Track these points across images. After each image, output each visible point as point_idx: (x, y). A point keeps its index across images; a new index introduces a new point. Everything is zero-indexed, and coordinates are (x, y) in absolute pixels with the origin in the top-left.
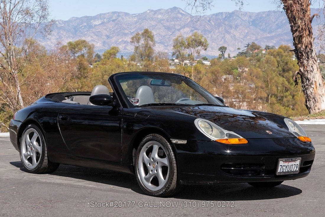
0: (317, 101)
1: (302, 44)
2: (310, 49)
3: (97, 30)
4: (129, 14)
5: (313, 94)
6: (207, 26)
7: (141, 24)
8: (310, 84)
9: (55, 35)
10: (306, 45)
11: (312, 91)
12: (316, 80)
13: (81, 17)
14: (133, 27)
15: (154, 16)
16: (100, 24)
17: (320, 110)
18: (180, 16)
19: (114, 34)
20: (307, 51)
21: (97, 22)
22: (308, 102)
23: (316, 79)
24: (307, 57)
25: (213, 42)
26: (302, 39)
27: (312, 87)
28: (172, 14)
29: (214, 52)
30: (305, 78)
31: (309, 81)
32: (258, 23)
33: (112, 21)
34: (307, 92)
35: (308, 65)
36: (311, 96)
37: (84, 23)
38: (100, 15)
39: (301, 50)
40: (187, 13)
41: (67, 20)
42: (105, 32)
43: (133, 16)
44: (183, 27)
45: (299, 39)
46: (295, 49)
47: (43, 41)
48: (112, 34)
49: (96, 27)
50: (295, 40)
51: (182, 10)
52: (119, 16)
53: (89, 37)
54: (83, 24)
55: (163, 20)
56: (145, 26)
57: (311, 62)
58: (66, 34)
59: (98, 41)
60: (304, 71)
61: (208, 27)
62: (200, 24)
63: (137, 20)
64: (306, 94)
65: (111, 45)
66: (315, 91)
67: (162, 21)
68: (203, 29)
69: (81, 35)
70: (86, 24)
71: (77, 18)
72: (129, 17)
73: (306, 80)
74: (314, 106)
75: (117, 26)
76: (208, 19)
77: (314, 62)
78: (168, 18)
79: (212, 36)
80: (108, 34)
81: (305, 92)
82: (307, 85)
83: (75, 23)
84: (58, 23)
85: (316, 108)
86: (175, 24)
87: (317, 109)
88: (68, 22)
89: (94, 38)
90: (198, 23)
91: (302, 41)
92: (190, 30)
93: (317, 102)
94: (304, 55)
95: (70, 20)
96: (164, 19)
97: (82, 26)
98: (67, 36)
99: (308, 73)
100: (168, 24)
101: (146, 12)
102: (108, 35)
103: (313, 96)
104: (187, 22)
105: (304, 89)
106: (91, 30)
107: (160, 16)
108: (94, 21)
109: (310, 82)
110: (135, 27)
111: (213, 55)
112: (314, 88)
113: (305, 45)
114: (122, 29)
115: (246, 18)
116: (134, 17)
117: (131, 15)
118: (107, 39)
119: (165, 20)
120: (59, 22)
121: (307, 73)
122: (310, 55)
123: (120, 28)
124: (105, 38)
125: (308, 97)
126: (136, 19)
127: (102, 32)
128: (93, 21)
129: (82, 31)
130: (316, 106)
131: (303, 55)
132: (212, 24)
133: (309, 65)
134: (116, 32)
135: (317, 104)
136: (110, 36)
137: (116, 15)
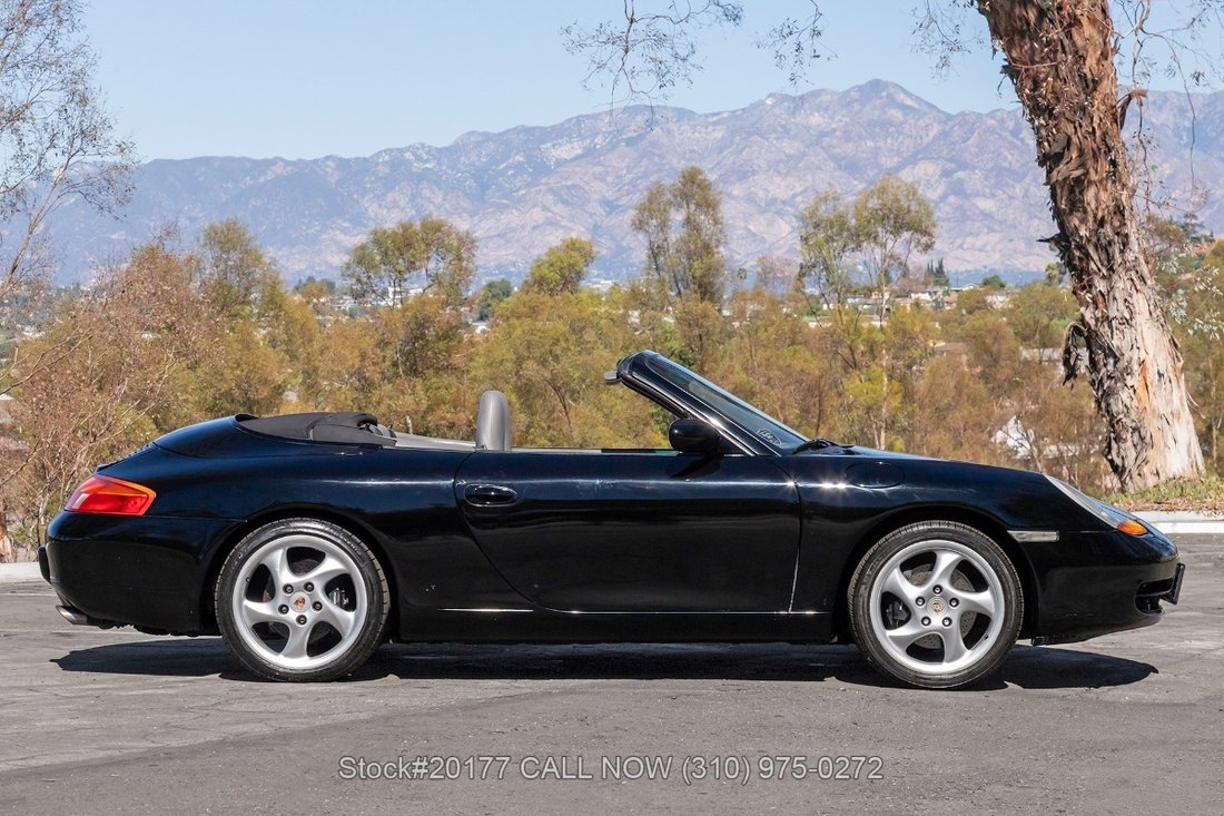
0: (1148, 439)
1: (1085, 212)
2: (1118, 234)
3: (566, 179)
4: (692, 112)
5: (1133, 415)
6: (1006, 153)
7: (741, 152)
8: (1122, 374)
9: (402, 204)
10: (1100, 215)
11: (1128, 402)
12: (1143, 355)
13: (503, 130)
14: (710, 166)
15: (792, 120)
16: (578, 157)
17: (1163, 478)
18: (896, 114)
19: (634, 193)
20: (1104, 242)
21: (566, 151)
22: (1114, 445)
23: (1143, 352)
24: (1106, 263)
25: (1032, 217)
26: (1081, 193)
27: (1129, 385)
28: (867, 108)
29: (1038, 255)
30: (1101, 347)
31: (1115, 363)
32: (1214, 134)
33: (627, 145)
34: (1108, 405)
35: (1111, 299)
36: (1124, 420)
37: (516, 154)
38: (579, 120)
39: (1081, 238)
40: (926, 102)
41: (447, 145)
42: (599, 190)
43: (710, 120)
44: (913, 160)
45: (1072, 191)
46: (1059, 232)
47: (355, 232)
48: (628, 194)
49: (562, 169)
50: (1058, 198)
51: (905, 92)
52: (650, 124)
53: (535, 209)
54: (509, 157)
55: (827, 134)
56: (755, 162)
57: (1121, 284)
58: (444, 200)
59: (570, 225)
60: (1097, 320)
61: (1010, 157)
62: (977, 146)
63: (723, 137)
64: (1108, 412)
65: (623, 239)
66: (1140, 400)
67: (827, 139)
68: (989, 166)
69: (504, 201)
70: (521, 159)
71: (487, 137)
72: (694, 126)
73: (1106, 356)
74: (1138, 463)
75: (645, 162)
76: (1011, 124)
77: (1137, 282)
78: (847, 124)
79: (1027, 191)
80: (610, 195)
81: (1103, 405)
82: (1109, 377)
83: (479, 157)
84: (411, 157)
85: (1146, 469)
86: (877, 148)
87: (1152, 473)
88: (452, 152)
89: (556, 214)
90: (970, 142)
91: (1083, 201)
92: (938, 172)
93: (1150, 447)
94: (1095, 257)
95: (458, 144)
96: (834, 130)
97: (508, 168)
98: (447, 206)
99: (1110, 327)
100: (848, 149)
101: (762, 102)
102: (610, 199)
103: (1133, 421)
104: (927, 140)
105: (1100, 393)
106: (543, 181)
107: (816, 119)
108: (554, 145)
109: (1120, 365)
110: (719, 163)
111: (1035, 270)
112: (1135, 391)
113: (1095, 216)
114: (665, 173)
115: (1163, 117)
116: (715, 123)
117: (700, 116)
118: (609, 214)
119: (838, 133)
120: (414, 154)
121: (1107, 328)
122: (1117, 255)
123: (660, 171)
124: (600, 210)
125: (1113, 427)
126: (719, 135)
127: (587, 188)
128: (549, 145)
129: (507, 186)
130: (1146, 461)
131: (1088, 255)
132: (1028, 145)
133: (1115, 298)
134: (641, 187)
135: (1151, 453)
136: (620, 203)
137: (639, 118)
